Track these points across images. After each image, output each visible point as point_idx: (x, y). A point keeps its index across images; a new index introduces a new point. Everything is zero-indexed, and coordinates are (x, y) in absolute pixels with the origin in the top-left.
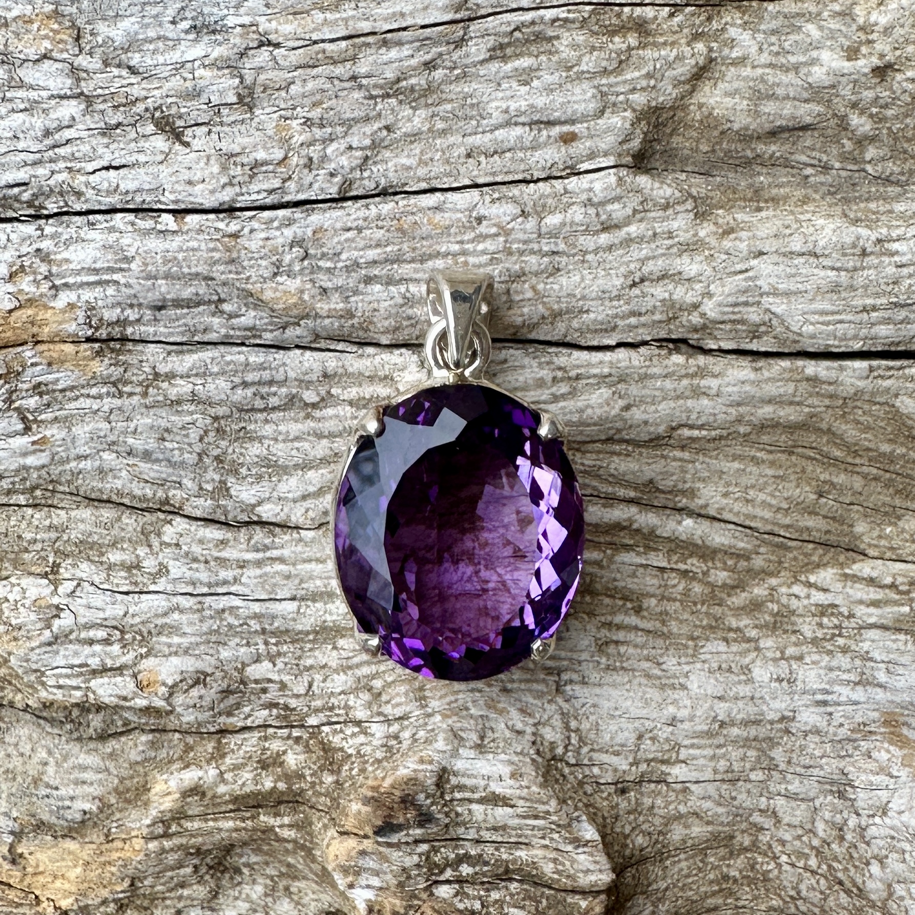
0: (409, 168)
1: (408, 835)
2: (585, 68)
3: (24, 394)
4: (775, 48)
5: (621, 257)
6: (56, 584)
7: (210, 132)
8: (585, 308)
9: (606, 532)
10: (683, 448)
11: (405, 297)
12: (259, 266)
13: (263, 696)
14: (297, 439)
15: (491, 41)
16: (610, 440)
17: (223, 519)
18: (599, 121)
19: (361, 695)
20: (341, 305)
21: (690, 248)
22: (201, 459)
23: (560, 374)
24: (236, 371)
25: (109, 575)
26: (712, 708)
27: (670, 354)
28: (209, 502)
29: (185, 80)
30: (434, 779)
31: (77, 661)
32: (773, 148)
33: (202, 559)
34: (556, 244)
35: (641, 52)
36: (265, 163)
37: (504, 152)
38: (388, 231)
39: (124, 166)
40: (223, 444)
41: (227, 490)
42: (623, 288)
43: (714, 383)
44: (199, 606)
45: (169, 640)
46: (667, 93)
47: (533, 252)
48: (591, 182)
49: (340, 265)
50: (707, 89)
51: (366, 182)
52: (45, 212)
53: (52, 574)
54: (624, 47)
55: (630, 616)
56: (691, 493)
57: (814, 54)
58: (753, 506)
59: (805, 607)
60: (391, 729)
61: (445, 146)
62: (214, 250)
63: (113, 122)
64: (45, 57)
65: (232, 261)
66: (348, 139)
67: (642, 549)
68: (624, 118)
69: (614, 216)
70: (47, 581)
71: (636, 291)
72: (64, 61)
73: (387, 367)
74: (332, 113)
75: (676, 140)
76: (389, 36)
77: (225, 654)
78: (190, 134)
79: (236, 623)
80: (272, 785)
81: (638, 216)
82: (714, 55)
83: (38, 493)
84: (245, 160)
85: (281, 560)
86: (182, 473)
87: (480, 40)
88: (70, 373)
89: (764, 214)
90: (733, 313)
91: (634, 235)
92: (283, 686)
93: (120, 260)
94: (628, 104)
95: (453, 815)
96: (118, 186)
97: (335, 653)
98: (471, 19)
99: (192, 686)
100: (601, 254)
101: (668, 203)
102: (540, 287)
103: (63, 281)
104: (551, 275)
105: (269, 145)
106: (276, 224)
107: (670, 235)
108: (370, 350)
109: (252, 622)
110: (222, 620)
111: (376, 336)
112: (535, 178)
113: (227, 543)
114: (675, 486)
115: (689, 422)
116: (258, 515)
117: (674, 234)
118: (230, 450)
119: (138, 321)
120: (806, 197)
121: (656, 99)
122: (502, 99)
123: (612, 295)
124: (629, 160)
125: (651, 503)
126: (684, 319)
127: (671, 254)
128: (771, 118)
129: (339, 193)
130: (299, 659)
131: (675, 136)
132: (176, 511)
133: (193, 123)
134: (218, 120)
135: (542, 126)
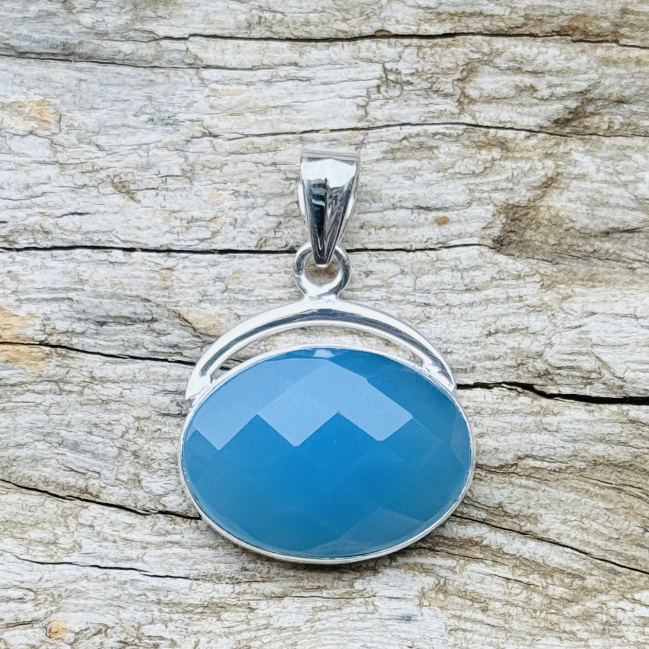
2: (457, 170)
4: (610, 170)
5: (480, 312)
7: (157, 194)
8: (449, 351)
9: (461, 547)
10: (529, 477)
12: (188, 293)
15: (385, 146)
17: (133, 506)
18: (467, 210)
21: (537, 310)
22: (120, 453)
24: (158, 381)
25: (28, 549)
28: (123, 491)
29: (141, 157)
32: (608, 245)
33: (111, 538)
34: (428, 298)
35: (502, 163)
36: (198, 220)
37: (389, 228)
39: (87, 213)
40: (141, 441)
41: (139, 481)
42: (480, 337)
43: (553, 420)
44: (105, 577)
45: (76, 602)
46: (522, 196)
47: (409, 302)
48: (459, 253)
49: (253, 299)
50: (554, 195)
51: (278, 241)
52: (18, 247)
54: (489, 158)
55: (477, 613)
56: (535, 519)
57: (640, 175)
58: (588, 534)
59: (630, 618)
62: (152, 278)
63: (81, 183)
64: (31, 133)
65: (167, 288)
66: (266, 208)
67: (490, 563)
69: (475, 281)
71: (491, 339)
72: (45, 137)
74: (255, 188)
75: (529, 234)
76: (305, 135)
77: (124, 615)
78: (142, 195)
79: (136, 593)
81: (495, 283)
82: (560, 171)
84: (184, 216)
85: (179, 544)
86: (103, 465)
87: (375, 145)
88: (21, 371)
89: (597, 289)
90: (570, 361)
91: (491, 297)
92: (173, 644)
93: (75, 283)
94: (491, 201)
96: (80, 228)
97: (219, 623)
98: (369, 129)
99: (95, 635)
100: (464, 308)
101: (520, 275)
103: (27, 296)
104: (422, 321)
105: (204, 207)
106: (204, 264)
107: (521, 299)
109: (148, 593)
110: (123, 590)
112: (413, 249)
113: (134, 527)
114: (520, 511)
115: (534, 453)
116: (164, 506)
117: (524, 298)
118: (146, 447)
119: (83, 333)
120: (632, 280)
121: (513, 198)
122: (391, 188)
123: (472, 341)
124: (489, 242)
125: (499, 525)
126: (530, 365)
127: (520, 314)
128: (605, 221)
129: (256, 246)
130: (188, 625)
131: (528, 230)
132: (93, 499)
133: (144, 187)
134: (165, 187)
135: (422, 211)
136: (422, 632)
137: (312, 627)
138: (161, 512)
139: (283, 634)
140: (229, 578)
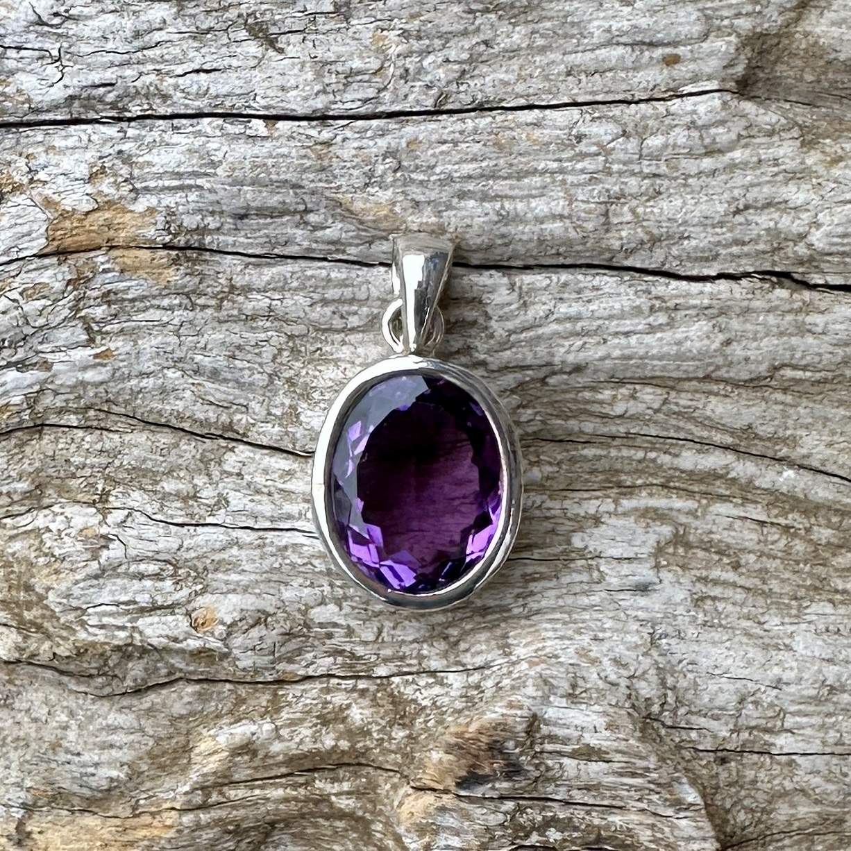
0: (506, 84)
1: (493, 788)
3: (92, 302)
5: (725, 182)
6: (104, 512)
7: (304, 39)
8: (686, 235)
9: (701, 481)
10: (785, 390)
11: (499, 214)
12: (351, 175)
13: (328, 642)
16: (707, 378)
17: (290, 447)
18: (703, 44)
19: (435, 644)
20: (434, 219)
21: (797, 176)
22: (271, 382)
23: (657, 303)
24: (316, 287)
25: (162, 506)
26: (820, 671)
27: (773, 286)
28: (277, 428)
30: (524, 725)
31: (124, 598)
33: (265, 490)
34: (658, 166)
36: (359, 73)
37: (604, 72)
38: (485, 145)
39: (215, 70)
40: (298, 365)
41: (297, 416)
42: (725, 215)
43: (819, 320)
44: (260, 542)
45: (226, 578)
46: (773, 20)
47: (633, 174)
48: (695, 105)
49: (433, 178)
50: (813, 17)
51: (462, 96)
52: (128, 115)
53: (101, 503)
55: (727, 571)
56: (793, 442)
60: (471, 679)
61: (545, 63)
62: (305, 157)
63: (204, 27)
65: (323, 169)
66: (445, 52)
67: (740, 501)
68: (729, 43)
69: (718, 140)
70: (94, 510)
71: (740, 219)
73: (475, 288)
74: (429, 25)
75: (780, 69)
77: (288, 594)
78: (284, 40)
79: (300, 561)
80: (333, 743)
81: (743, 142)
83: (92, 413)
84: (340, 69)
86: (251, 396)
88: (142, 282)
90: (843, 245)
91: (738, 161)
92: (350, 632)
93: (206, 165)
94: (733, 30)
95: (543, 768)
96: (207, 90)
99: (252, 626)
100: (704, 178)
101: (774, 130)
102: (640, 210)
103: (144, 185)
104: (652, 198)
105: (364, 55)
106: (369, 134)
107: (775, 162)
110: (284, 558)
111: (465, 254)
112: (636, 99)
113: (293, 474)
114: (775, 433)
115: (793, 362)
117: (780, 161)
118: (304, 372)
119: (218, 229)
121: (761, 25)
122: (604, 18)
123: (715, 221)
124: (732, 85)
125: (749, 451)
126: (789, 250)
127: (776, 182)
129: (434, 106)
131: (778, 64)
132: (239, 437)
133: (287, 30)
134: (314, 28)
135: (645, 47)
137: (524, 606)
139: (489, 617)
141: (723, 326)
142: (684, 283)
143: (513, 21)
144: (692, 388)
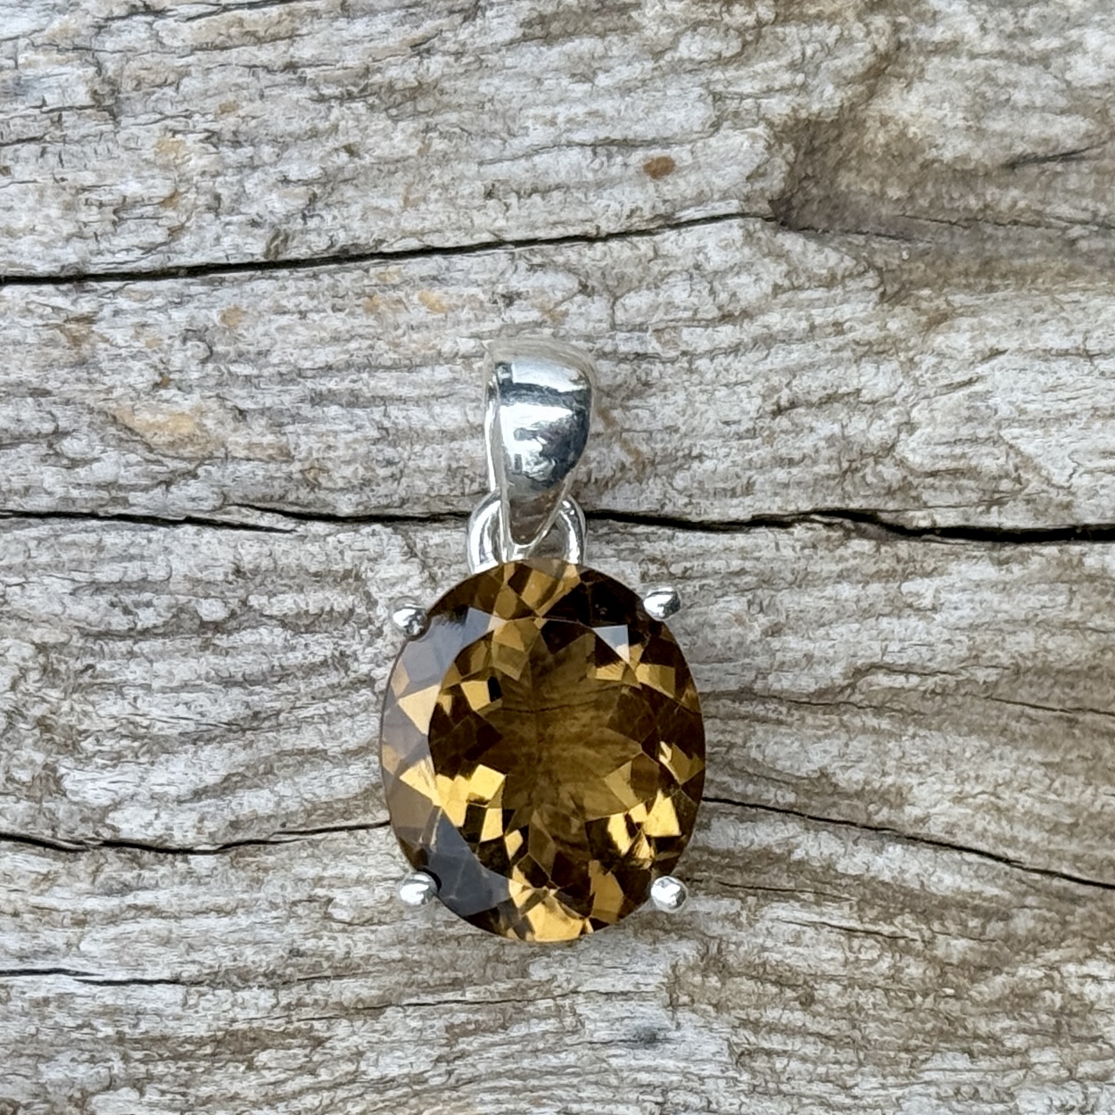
0: (386, 214)
2: (685, 55)
4: (1009, 28)
5: (755, 364)
7: (43, 153)
8: (694, 453)
9: (746, 868)
10: (878, 710)
11: (381, 428)
12: (129, 369)
14: (184, 686)
15: (524, 10)
17: (46, 835)
18: (712, 141)
20: (270, 438)
21: (876, 351)
22: (11, 724)
23: (653, 569)
24: (81, 562)
27: (848, 535)
28: (24, 804)
29: (1, 68)
32: (1015, 193)
33: (9, 908)
34: (642, 342)
35: (779, 29)
36: (140, 205)
37: (549, 190)
38: (352, 314)
40: (54, 694)
41: (58, 781)
42: (760, 417)
43: (925, 587)
46: (827, 98)
47: (603, 355)
48: (700, 239)
49: (266, 372)
50: (895, 92)
51: (312, 237)
54: (750, 20)
55: (792, 1010)
56: (899, 798)
57: (1074, 34)
58: (1010, 821)
61: (447, 179)
62: (52, 342)
66: (283, 167)
67: (812, 898)
68: (754, 137)
69: (741, 295)
71: (783, 422)
73: (348, 554)
74: (253, 123)
75: (845, 179)
77: (50, 1074)
78: (11, 155)
79: (70, 1023)
81: (784, 297)
82: (903, 37)
84: (106, 198)
85: (153, 911)
87: (505, 8)
89: (1000, 295)
90: (954, 458)
91: (776, 329)
94: (760, 115)
97: (252, 1076)
100: (721, 358)
101: (833, 277)
102: (616, 414)
104: (635, 393)
105: (147, 174)
106: (158, 301)
107: (839, 328)
108: (319, 527)
110: (43, 1018)
111: (330, 497)
112: (603, 234)
113: (54, 880)
114: (866, 783)
115: (888, 659)
116: (113, 828)
117: (846, 326)
118: (65, 707)
120: (1071, 269)
121: (807, 106)
122: (545, 103)
123: (742, 428)
124: (764, 207)
125: (825, 815)
126: (868, 470)
128: (1007, 141)
129: (266, 254)
130: (186, 1085)
131: (842, 172)
133: (14, 137)
134: (58, 133)
135: (615, 149)
136: (682, 1065)
137: (450, 1073)
138: (108, 844)
139: (391, 1093)
140: (265, 975)
141: (765, 603)
142: (699, 534)
143: (394, 112)
144: (722, 711)
